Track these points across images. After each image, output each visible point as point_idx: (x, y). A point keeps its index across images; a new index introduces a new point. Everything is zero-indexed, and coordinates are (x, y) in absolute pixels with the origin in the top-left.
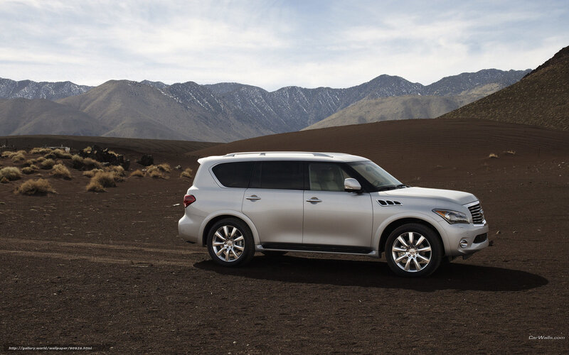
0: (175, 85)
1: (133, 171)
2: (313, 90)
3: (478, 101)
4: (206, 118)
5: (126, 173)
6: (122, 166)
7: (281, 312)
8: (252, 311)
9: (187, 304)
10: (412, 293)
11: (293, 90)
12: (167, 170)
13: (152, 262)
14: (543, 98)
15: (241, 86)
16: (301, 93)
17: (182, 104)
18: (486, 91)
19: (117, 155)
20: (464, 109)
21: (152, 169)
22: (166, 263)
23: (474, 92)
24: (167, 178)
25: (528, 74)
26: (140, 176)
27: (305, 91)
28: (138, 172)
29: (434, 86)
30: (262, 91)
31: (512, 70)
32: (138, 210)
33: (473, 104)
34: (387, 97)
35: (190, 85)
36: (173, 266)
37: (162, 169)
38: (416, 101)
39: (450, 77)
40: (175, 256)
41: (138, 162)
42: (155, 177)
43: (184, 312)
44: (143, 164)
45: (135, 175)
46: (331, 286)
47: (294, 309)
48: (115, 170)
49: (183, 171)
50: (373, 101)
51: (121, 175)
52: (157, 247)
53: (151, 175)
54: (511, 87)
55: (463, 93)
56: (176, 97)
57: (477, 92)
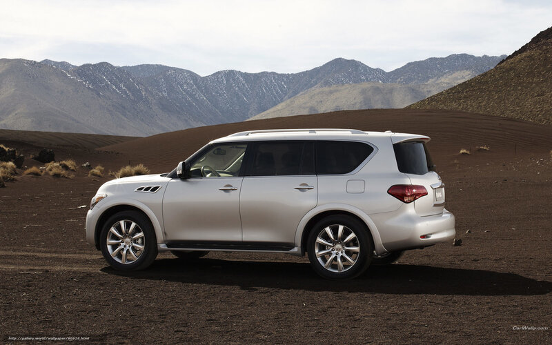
0: (84, 66)
1: (27, 169)
2: (255, 75)
3: (447, 91)
4: (124, 107)
5: (18, 171)
6: (14, 162)
7: (208, 317)
8: (173, 318)
9: (89, 312)
10: (366, 295)
11: (230, 74)
12: (72, 168)
13: (48, 268)
14: (520, 88)
15: (167, 69)
16: (241, 78)
17: (92, 90)
18: (457, 79)
19: (7, 149)
20: (432, 99)
21: (53, 167)
22: (66, 268)
23: (442, 80)
24: (72, 176)
25: (503, 61)
26: (36, 174)
27: (246, 76)
28: (34, 169)
29: (397, 72)
30: (193, 76)
31: (485, 56)
32: (33, 213)
33: (441, 94)
34: (343, 84)
35: (103, 67)
36: (74, 272)
37: (65, 167)
38: (377, 90)
39: (416, 62)
40: (77, 262)
41: (35, 158)
42: (57, 176)
43: (85, 322)
44: (41, 161)
45: (29, 174)
46: (270, 289)
47: (224, 315)
48: (4, 167)
49: (92, 169)
50: (326, 89)
51: (12, 174)
52: (55, 252)
53: (51, 173)
54: (485, 74)
55: (430, 81)
56: (86, 81)
57: (447, 81)
